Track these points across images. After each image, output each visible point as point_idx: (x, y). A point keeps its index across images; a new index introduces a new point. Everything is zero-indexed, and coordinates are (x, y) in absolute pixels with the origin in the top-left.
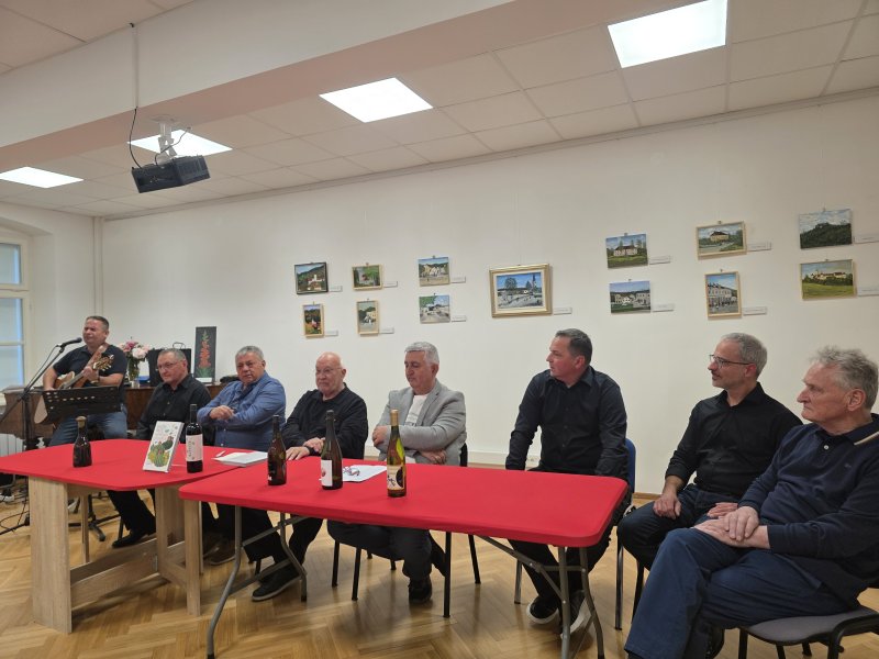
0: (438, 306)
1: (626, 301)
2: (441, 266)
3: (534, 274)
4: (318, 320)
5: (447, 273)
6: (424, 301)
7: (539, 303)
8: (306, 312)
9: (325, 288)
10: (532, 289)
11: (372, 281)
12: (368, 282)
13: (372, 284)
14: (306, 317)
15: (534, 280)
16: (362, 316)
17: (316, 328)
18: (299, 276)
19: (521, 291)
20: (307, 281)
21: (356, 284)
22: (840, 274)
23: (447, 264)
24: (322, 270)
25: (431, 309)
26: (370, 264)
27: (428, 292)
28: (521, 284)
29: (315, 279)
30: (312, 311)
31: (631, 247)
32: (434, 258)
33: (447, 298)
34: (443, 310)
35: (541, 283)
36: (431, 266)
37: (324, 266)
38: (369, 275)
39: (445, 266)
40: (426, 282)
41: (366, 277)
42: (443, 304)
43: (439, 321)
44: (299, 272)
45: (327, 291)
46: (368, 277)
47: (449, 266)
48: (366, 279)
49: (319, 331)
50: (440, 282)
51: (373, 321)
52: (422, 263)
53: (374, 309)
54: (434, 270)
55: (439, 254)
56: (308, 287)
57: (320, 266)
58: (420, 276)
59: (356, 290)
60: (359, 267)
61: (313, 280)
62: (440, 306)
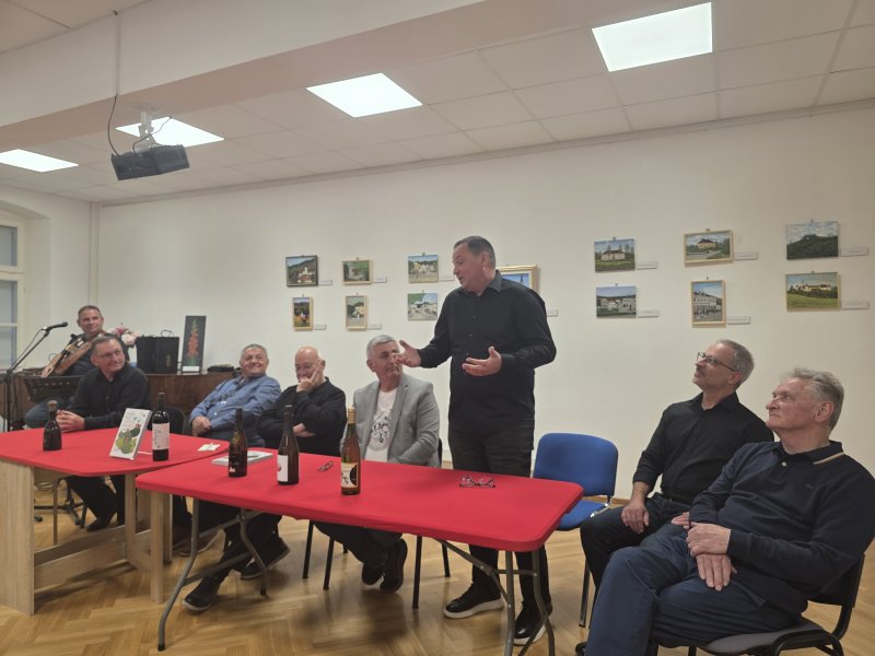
0: (426, 303)
1: (612, 305)
2: (431, 263)
3: (522, 275)
4: (307, 313)
5: (436, 271)
6: (412, 298)
8: (296, 304)
9: (315, 281)
11: (361, 276)
12: (356, 277)
13: (361, 279)
14: (295, 310)
16: (351, 310)
17: (305, 321)
18: (289, 268)
20: (298, 273)
21: (346, 278)
22: (825, 286)
23: (436, 261)
24: (312, 263)
25: (419, 306)
26: (362, 259)
27: (417, 289)
29: (305, 272)
30: (302, 304)
31: (619, 252)
32: (424, 255)
33: (435, 295)
34: (431, 308)
36: (421, 263)
37: (315, 259)
38: (360, 270)
39: (434, 263)
40: (415, 279)
41: (356, 272)
42: (430, 301)
43: (427, 319)
44: (290, 265)
45: (317, 284)
46: (357, 272)
47: (440, 264)
48: (356, 274)
49: (307, 325)
50: (428, 279)
51: (362, 316)
52: (412, 260)
53: (361, 304)
54: (423, 268)
55: (429, 252)
56: (298, 279)
57: (311, 259)
58: (410, 273)
59: (345, 285)
60: (350, 262)
61: (303, 273)
62: (428, 304)
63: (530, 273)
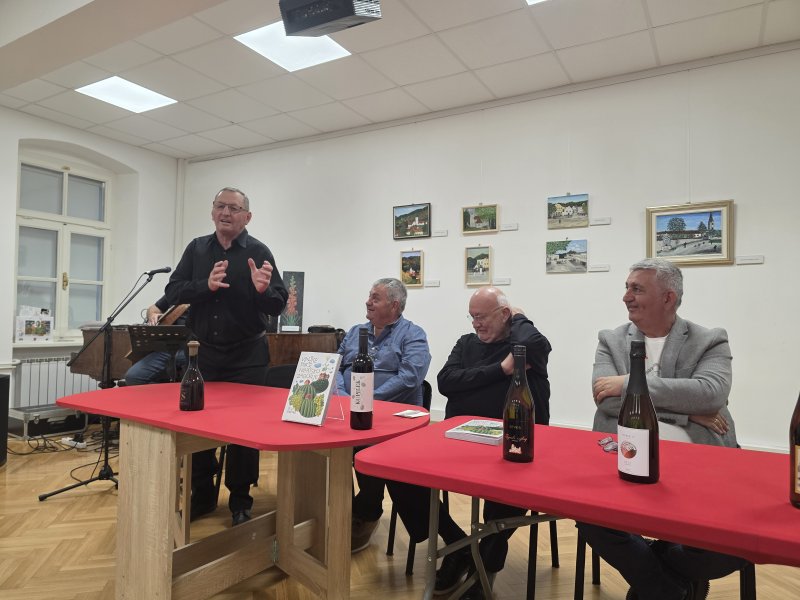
0: (571, 253)
2: (579, 204)
3: (711, 214)
4: (417, 268)
5: (585, 213)
6: (552, 247)
7: (717, 250)
8: (404, 259)
9: (427, 232)
10: (708, 233)
11: (486, 223)
12: (481, 225)
13: (485, 228)
14: (403, 265)
15: (711, 220)
16: (471, 264)
17: (414, 278)
18: (397, 219)
19: (691, 234)
20: (407, 224)
21: (466, 227)
23: (586, 202)
24: (424, 212)
25: (562, 256)
26: (485, 204)
27: (559, 236)
28: (691, 225)
29: (416, 222)
30: (411, 258)
32: (569, 195)
33: (584, 243)
34: (578, 258)
35: (721, 224)
36: (565, 205)
37: (428, 207)
38: (483, 217)
39: (584, 204)
40: (557, 224)
41: (479, 219)
42: (577, 250)
43: (573, 271)
44: (398, 216)
45: (430, 236)
46: (481, 219)
47: (589, 204)
48: (479, 222)
49: (418, 281)
50: (575, 224)
51: (484, 270)
52: (553, 203)
53: (486, 256)
54: (568, 210)
55: (576, 190)
56: (407, 231)
57: (422, 207)
58: (549, 217)
59: (465, 235)
60: (472, 208)
61: (414, 224)
62: (574, 253)
63: (724, 210)
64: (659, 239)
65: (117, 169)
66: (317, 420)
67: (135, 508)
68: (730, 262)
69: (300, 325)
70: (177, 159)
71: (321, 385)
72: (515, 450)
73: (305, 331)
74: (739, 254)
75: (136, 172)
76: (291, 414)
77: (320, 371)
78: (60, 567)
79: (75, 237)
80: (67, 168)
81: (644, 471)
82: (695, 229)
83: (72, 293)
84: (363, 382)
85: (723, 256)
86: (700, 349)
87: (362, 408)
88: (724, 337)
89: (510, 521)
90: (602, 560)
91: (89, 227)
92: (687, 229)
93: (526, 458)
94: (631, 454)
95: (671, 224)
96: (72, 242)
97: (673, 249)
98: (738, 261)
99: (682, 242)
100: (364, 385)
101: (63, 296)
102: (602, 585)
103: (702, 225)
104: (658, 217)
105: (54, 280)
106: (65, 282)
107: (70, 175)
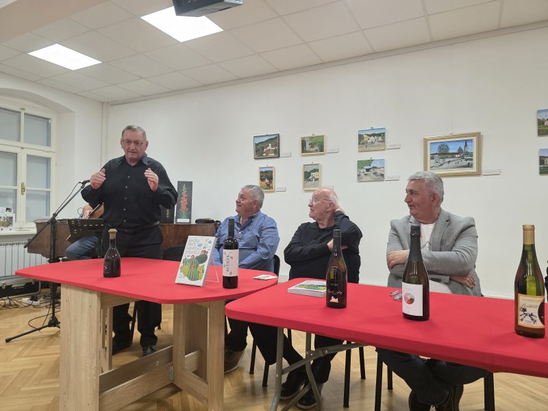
0: (374, 168)
2: (379, 135)
3: (466, 141)
4: (271, 179)
5: (383, 141)
6: (361, 164)
7: (469, 166)
8: (261, 172)
9: (277, 154)
10: (464, 154)
11: (317, 148)
12: (314, 149)
13: (316, 151)
14: (261, 176)
15: (466, 145)
16: (307, 176)
17: (268, 185)
18: (257, 145)
19: (453, 155)
20: (263, 148)
21: (303, 151)
23: (384, 134)
24: (275, 140)
25: (368, 170)
26: (316, 135)
27: (366, 156)
28: (453, 149)
29: (270, 147)
30: (266, 172)
32: (372, 129)
33: (382, 161)
34: (379, 171)
35: (473, 148)
36: (370, 136)
37: (278, 137)
38: (315, 143)
39: (382, 135)
40: (365, 148)
41: (312, 145)
42: (378, 166)
43: (375, 181)
44: (257, 143)
45: (279, 157)
46: (314, 145)
47: (386, 135)
48: (312, 147)
49: (271, 188)
50: (376, 148)
51: (316, 180)
52: (362, 134)
53: (317, 170)
54: (372, 139)
55: (377, 126)
56: (263, 153)
57: (273, 137)
58: (359, 144)
59: (303, 156)
60: (307, 138)
61: (268, 148)
62: (376, 168)
63: (475, 139)
64: (432, 158)
65: (60, 110)
66: (200, 283)
67: (72, 345)
68: (478, 174)
69: (190, 218)
70: (103, 103)
71: (202, 259)
72: (334, 300)
73: (193, 222)
74: (484, 168)
75: (73, 112)
76: (181, 278)
77: (202, 249)
78: (20, 388)
79: (30, 158)
80: (23, 109)
81: (420, 313)
82: (456, 151)
83: (28, 197)
84: (231, 256)
85: (474, 170)
86: (457, 231)
87: (231, 273)
88: (472, 223)
89: (332, 348)
90: (394, 374)
91: (40, 151)
92: (450, 151)
93: (341, 305)
94: (411, 301)
95: (440, 148)
96: (27, 161)
97: (441, 165)
98: (483, 173)
99: (447, 160)
100: (232, 258)
101: (22, 199)
102: (393, 390)
103: (460, 149)
104: (431, 143)
105: (15, 188)
106: (23, 189)
107: (25, 114)
